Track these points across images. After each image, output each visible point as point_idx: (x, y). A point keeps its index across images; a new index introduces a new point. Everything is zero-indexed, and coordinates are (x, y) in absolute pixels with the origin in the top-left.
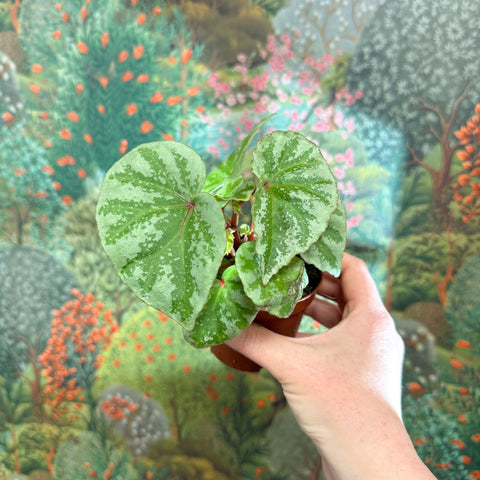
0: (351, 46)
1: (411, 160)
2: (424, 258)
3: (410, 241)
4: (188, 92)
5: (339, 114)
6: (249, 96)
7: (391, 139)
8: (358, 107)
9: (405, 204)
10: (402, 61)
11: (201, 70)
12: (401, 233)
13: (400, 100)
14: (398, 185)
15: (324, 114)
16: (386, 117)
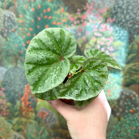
0: (112, 5)
1: (131, 40)
2: (135, 70)
3: (131, 65)
4: (63, 21)
5: (108, 26)
6: (81, 21)
7: (124, 33)
8: (114, 23)
9: (129, 53)
10: (127, 9)
11: (67, 14)
12: (128, 63)
13: (127, 21)
14: (127, 48)
15: (103, 26)
16: (123, 26)
